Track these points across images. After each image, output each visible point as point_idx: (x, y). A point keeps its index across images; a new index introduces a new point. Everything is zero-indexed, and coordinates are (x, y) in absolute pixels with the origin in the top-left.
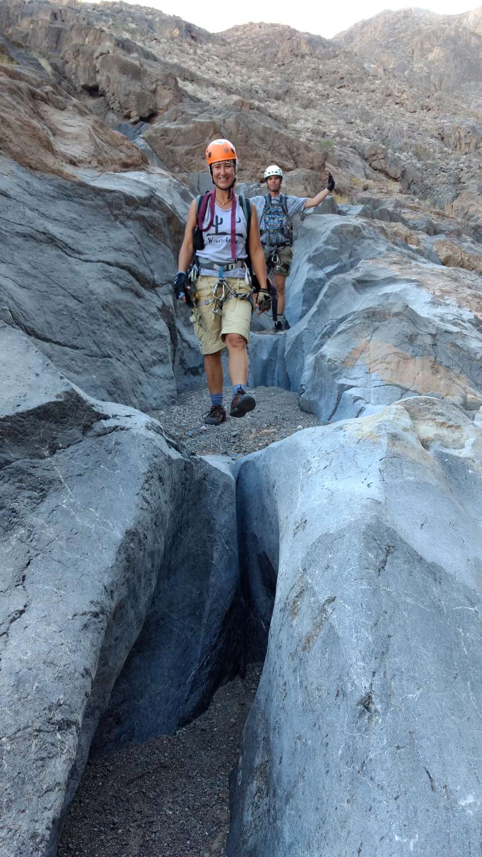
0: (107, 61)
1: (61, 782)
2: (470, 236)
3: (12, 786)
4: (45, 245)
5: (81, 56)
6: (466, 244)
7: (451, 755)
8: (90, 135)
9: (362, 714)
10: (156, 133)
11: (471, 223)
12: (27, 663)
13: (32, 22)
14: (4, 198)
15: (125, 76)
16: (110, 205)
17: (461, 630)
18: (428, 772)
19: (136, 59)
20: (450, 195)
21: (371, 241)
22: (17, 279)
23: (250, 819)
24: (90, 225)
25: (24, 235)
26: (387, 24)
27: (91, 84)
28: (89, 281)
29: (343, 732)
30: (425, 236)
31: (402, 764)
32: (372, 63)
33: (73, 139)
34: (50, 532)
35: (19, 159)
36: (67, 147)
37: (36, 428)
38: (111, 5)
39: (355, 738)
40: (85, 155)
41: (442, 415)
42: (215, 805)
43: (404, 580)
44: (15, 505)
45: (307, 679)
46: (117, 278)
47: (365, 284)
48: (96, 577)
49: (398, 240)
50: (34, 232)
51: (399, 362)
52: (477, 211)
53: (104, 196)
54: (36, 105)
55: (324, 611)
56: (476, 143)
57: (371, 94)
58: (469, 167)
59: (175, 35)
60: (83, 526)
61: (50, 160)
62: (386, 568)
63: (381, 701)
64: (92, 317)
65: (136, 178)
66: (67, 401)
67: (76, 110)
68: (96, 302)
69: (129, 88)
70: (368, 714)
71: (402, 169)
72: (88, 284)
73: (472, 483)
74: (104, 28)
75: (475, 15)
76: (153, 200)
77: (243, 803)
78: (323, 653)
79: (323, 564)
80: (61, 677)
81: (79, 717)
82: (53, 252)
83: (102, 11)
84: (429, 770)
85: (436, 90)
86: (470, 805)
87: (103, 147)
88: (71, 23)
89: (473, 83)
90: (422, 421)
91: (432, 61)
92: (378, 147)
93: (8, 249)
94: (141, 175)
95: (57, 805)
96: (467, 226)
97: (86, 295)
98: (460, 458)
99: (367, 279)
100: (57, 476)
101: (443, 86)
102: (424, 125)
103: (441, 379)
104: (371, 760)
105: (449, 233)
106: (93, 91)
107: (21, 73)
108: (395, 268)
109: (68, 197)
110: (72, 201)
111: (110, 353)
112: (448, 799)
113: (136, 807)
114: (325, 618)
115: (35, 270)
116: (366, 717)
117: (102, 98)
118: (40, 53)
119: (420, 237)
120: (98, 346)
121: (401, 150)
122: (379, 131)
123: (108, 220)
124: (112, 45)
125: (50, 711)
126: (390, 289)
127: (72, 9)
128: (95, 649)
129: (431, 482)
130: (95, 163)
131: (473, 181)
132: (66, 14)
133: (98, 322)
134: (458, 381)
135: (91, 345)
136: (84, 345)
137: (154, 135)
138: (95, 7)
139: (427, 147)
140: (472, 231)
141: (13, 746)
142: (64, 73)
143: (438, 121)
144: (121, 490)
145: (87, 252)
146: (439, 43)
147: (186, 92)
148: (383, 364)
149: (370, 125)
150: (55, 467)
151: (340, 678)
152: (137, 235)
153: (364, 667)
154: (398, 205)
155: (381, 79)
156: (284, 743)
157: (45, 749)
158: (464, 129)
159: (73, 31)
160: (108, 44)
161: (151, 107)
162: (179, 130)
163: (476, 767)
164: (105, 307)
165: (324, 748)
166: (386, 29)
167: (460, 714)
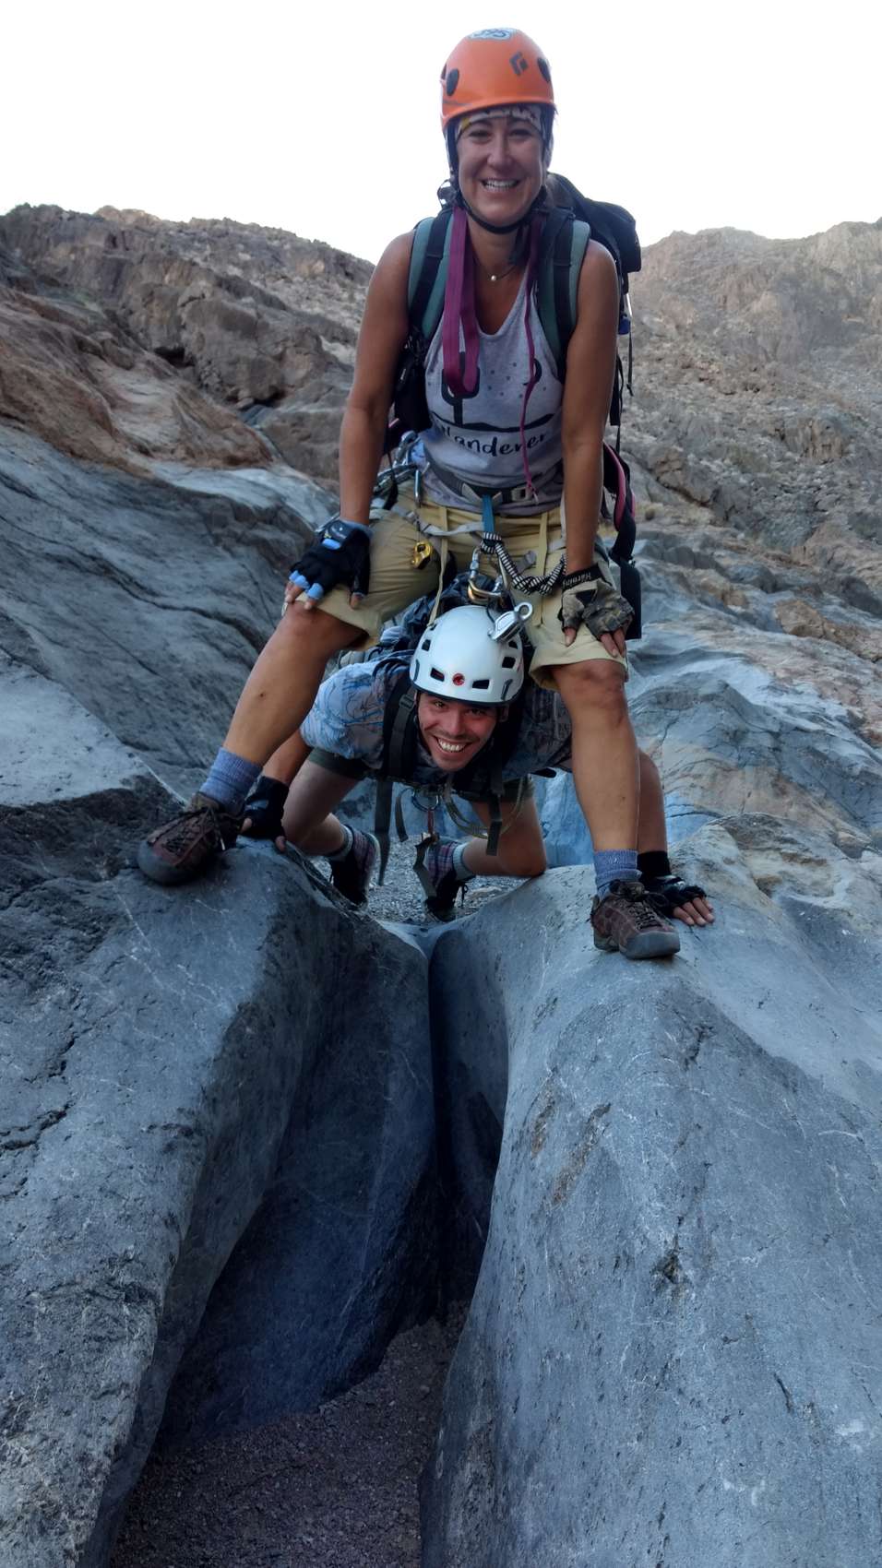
0: (201, 310)
1: (131, 1382)
2: (838, 596)
3: (49, 1369)
4: (94, 578)
5: (155, 302)
6: (830, 608)
7: (821, 1357)
8: (174, 408)
9: (660, 1287)
10: (284, 421)
11: (838, 575)
12: (72, 1187)
13: (74, 250)
14: (27, 498)
15: (231, 333)
16: (207, 519)
17: (834, 1169)
18: (779, 1382)
19: (252, 306)
20: (799, 531)
21: (661, 596)
22: (44, 627)
23: (459, 1532)
24: (171, 550)
25: (59, 560)
26: (680, 255)
27: (171, 347)
28: (170, 640)
29: (627, 1323)
30: (757, 593)
31: (734, 1366)
32: (656, 315)
33: (145, 413)
34: (109, 997)
35: (56, 440)
36: (133, 426)
37: (86, 830)
38: (208, 226)
39: (649, 1329)
40: (165, 440)
41: (792, 841)
42: (393, 1526)
43: (730, 1081)
44: (49, 948)
45: (561, 1249)
46: (217, 637)
47: (651, 661)
48: (188, 1072)
49: (709, 597)
50: (77, 555)
51: (714, 776)
52: (848, 556)
53: (196, 503)
54: (84, 362)
55: (591, 1129)
56: (842, 446)
57: (655, 364)
58: (830, 484)
59: (317, 272)
60: (164, 991)
61: (106, 445)
62: (698, 1059)
63: (695, 1265)
64: (173, 699)
65: (251, 478)
66: (140, 791)
67: (151, 369)
68: (181, 674)
69: (236, 352)
70: (671, 1287)
71: (716, 487)
72: (168, 645)
73: (850, 950)
74: (198, 260)
75: (829, 241)
76: (280, 513)
77: (447, 1509)
78: (590, 1201)
79: (588, 1055)
80: (129, 1216)
81: (158, 1287)
82: (105, 589)
83: (194, 234)
84: (782, 1378)
85: (768, 360)
86: (856, 1436)
87: (196, 428)
88: (141, 253)
89: (829, 349)
90: (756, 853)
91: (759, 315)
92: (670, 450)
93: (31, 581)
94: (260, 474)
95: (123, 1420)
96: (832, 579)
97: (164, 661)
98: (826, 910)
99: (657, 653)
100: (120, 910)
101: (780, 353)
102: (749, 415)
103: (791, 804)
104: (678, 1361)
105: (801, 590)
106: (176, 357)
107: (61, 311)
108: (703, 634)
109: (135, 504)
110: (142, 510)
111: (203, 760)
112: (818, 1425)
113: (246, 1534)
114: (592, 1142)
115: (77, 618)
116: (669, 1291)
117: (189, 370)
118: (88, 295)
119: (748, 594)
120: (183, 747)
121: (711, 455)
122: (672, 425)
123: (204, 543)
124: (210, 285)
125: (112, 1266)
126: (696, 667)
127: (143, 231)
128: (185, 1187)
129: (775, 939)
130: (181, 453)
131: (839, 507)
132: (132, 239)
133: (183, 708)
134: (821, 810)
135: (170, 744)
136: (158, 743)
137: (279, 424)
138: (181, 227)
139: (757, 451)
140: (842, 588)
141: (51, 1308)
142: (128, 325)
143: (773, 408)
144: (231, 940)
145: (166, 593)
146: (769, 286)
147: (336, 358)
148: (688, 778)
149: (656, 414)
150: (118, 896)
151: (622, 1234)
152: (253, 571)
153: (663, 1209)
154: (708, 542)
155: (672, 340)
156: (523, 1373)
157: (103, 1325)
158: (820, 422)
159: (144, 264)
160: (203, 283)
161: (274, 382)
162: (323, 416)
163: (865, 1379)
164: (196, 683)
165: (595, 1357)
166: (678, 263)
167: (836, 1296)
